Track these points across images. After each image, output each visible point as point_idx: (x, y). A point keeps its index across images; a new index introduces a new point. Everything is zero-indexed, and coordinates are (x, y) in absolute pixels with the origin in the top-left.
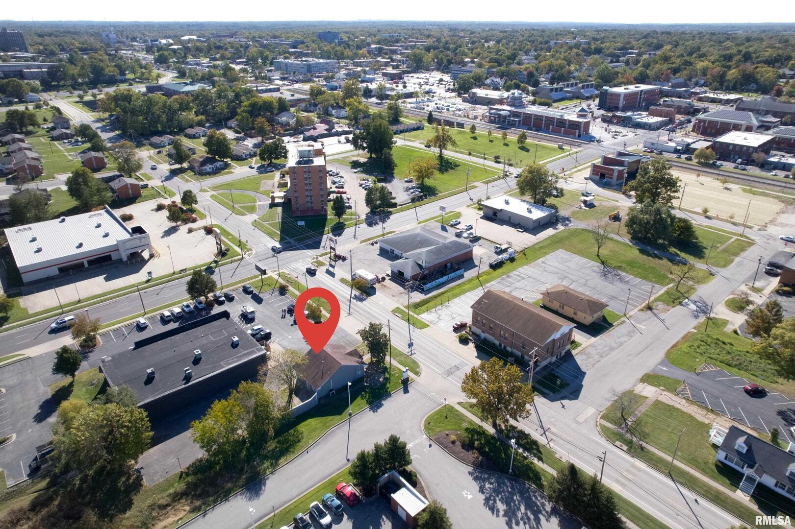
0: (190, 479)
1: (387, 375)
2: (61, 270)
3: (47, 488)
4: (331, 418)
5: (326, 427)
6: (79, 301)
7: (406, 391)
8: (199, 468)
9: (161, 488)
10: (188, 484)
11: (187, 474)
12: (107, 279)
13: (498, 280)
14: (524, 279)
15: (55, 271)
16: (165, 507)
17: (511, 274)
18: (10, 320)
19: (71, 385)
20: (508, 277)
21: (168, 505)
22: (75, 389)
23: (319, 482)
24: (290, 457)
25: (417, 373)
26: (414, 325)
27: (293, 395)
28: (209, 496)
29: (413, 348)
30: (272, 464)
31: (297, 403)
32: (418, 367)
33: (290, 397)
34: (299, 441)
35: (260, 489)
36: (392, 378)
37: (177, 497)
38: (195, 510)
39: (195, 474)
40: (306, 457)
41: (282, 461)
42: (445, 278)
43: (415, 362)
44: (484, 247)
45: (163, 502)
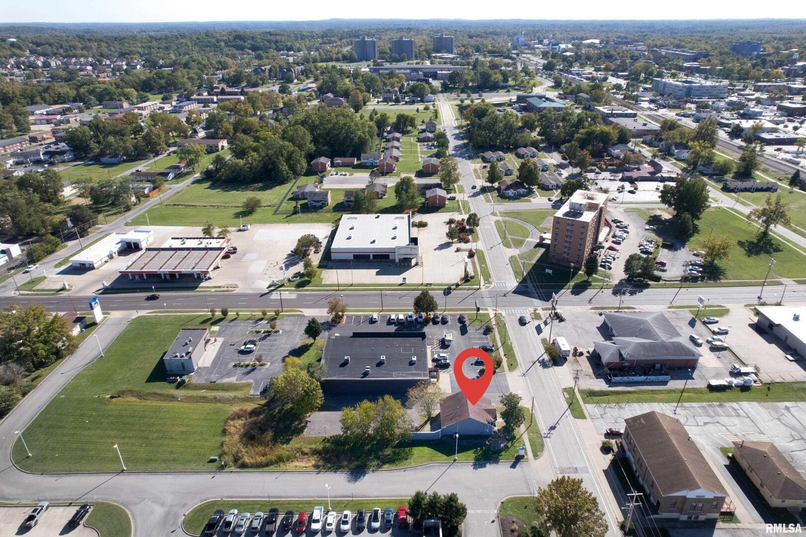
0: (328, 445)
1: (509, 444)
2: (355, 256)
3: (264, 405)
4: (440, 454)
5: (431, 459)
6: (351, 285)
7: (513, 466)
8: (337, 442)
9: (311, 441)
10: (324, 448)
11: (328, 441)
12: (378, 274)
13: (704, 404)
14: (738, 415)
15: (351, 257)
16: (304, 454)
17: (727, 404)
18: (311, 284)
19: (311, 345)
20: (721, 406)
21: (307, 454)
22: (312, 349)
23: (395, 496)
24: (393, 467)
25: (536, 456)
26: (572, 411)
27: (429, 422)
28: (330, 462)
29: (552, 431)
30: (378, 465)
31: (427, 430)
32: (542, 451)
33: (426, 423)
34: (406, 459)
35: (360, 477)
36: (511, 449)
37: (315, 452)
38: (316, 466)
39: (332, 443)
40: (402, 473)
41: (386, 466)
42: (643, 378)
43: (542, 445)
44: (721, 361)
45: (306, 450)
